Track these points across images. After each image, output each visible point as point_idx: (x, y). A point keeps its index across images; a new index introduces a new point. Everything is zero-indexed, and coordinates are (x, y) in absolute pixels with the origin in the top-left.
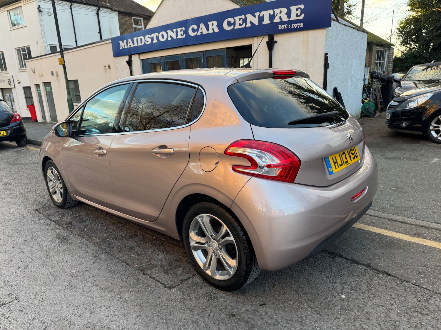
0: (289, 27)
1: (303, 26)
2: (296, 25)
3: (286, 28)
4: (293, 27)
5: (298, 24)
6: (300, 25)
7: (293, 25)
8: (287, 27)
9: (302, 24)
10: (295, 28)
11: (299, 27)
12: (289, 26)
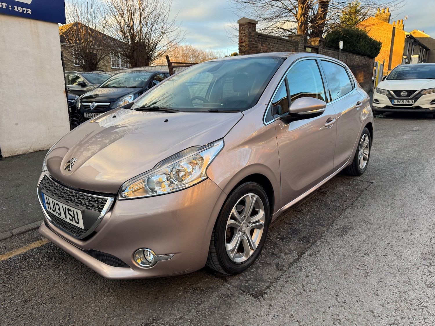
0: (10, 9)
1: (31, 13)
2: (21, 10)
3: (4, 7)
4: (16, 10)
5: (24, 9)
6: (27, 11)
7: (16, 7)
8: (7, 7)
9: (30, 10)
10: (20, 12)
11: (25, 12)
12: (10, 6)
